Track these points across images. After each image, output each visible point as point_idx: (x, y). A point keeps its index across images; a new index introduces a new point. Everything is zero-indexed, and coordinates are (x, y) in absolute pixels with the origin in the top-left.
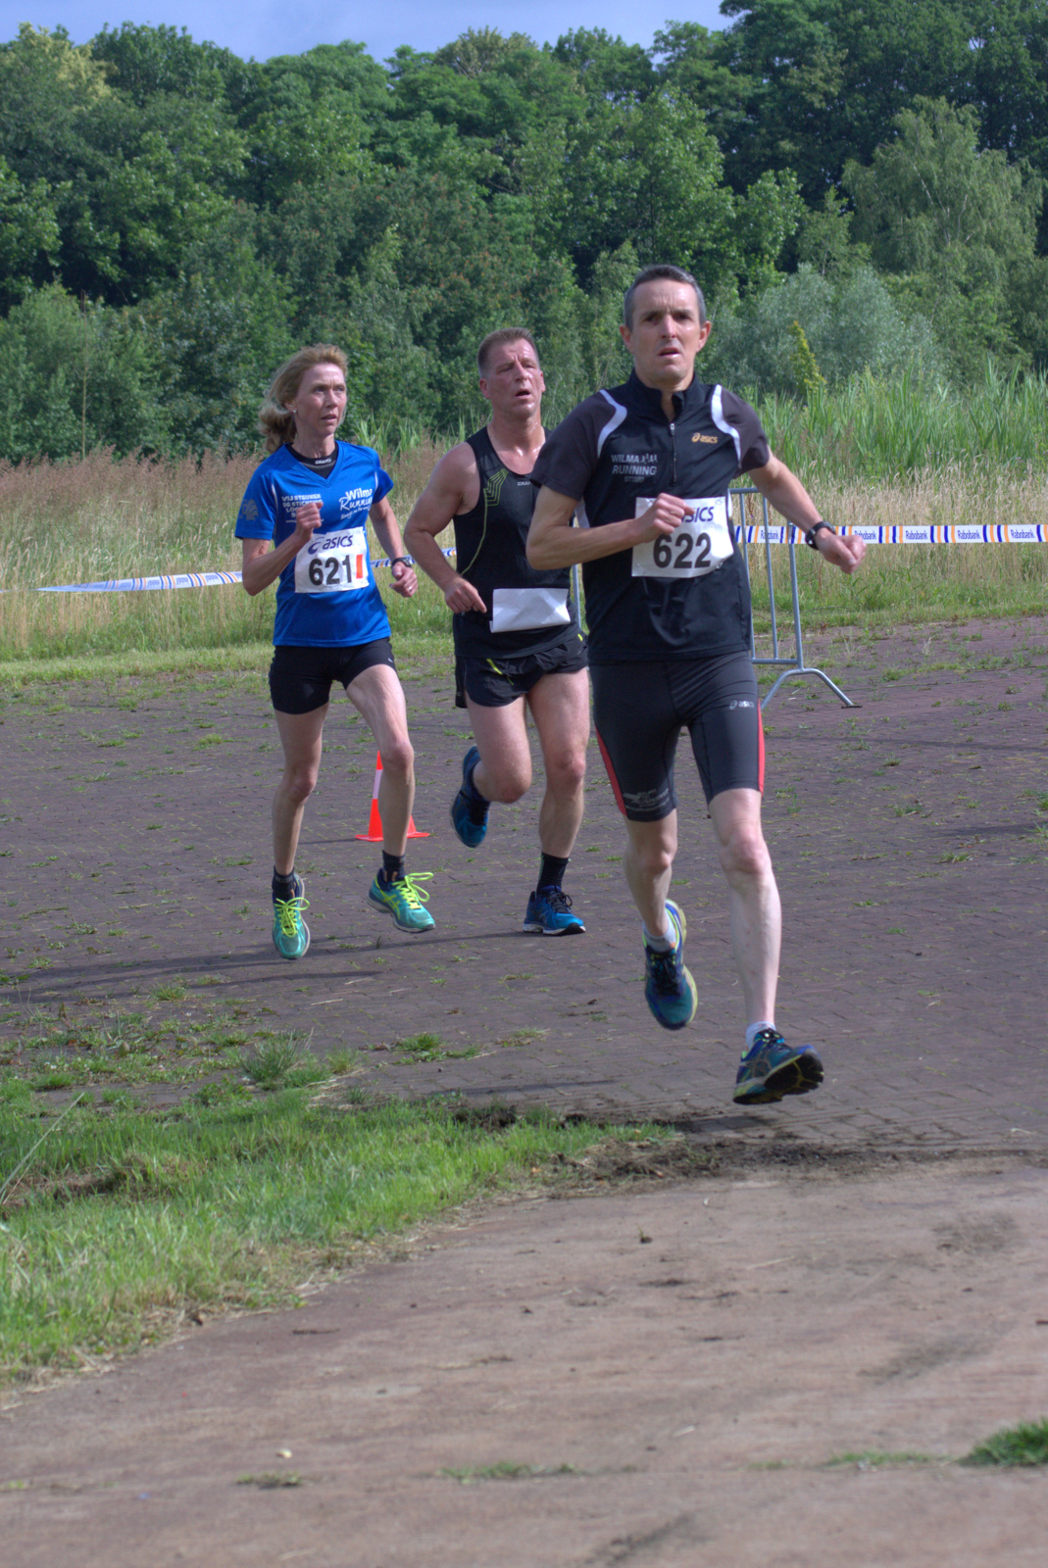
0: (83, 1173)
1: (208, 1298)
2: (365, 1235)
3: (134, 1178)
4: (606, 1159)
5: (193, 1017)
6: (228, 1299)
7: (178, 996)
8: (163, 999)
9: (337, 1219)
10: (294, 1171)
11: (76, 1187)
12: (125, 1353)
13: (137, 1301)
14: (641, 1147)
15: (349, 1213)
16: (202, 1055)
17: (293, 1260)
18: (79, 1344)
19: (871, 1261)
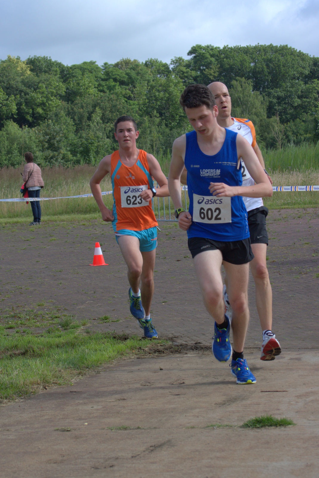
0: (17, 350)
1: (48, 383)
2: (89, 367)
3: (30, 352)
4: (152, 348)
5: (47, 311)
6: (54, 383)
7: (43, 305)
8: (39, 306)
9: (82, 363)
10: (71, 350)
11: (15, 354)
12: (27, 396)
13: (30, 383)
14: (161, 345)
15: (85, 361)
16: (48, 320)
17: (71, 373)
18: (15, 394)
19: (219, 375)
